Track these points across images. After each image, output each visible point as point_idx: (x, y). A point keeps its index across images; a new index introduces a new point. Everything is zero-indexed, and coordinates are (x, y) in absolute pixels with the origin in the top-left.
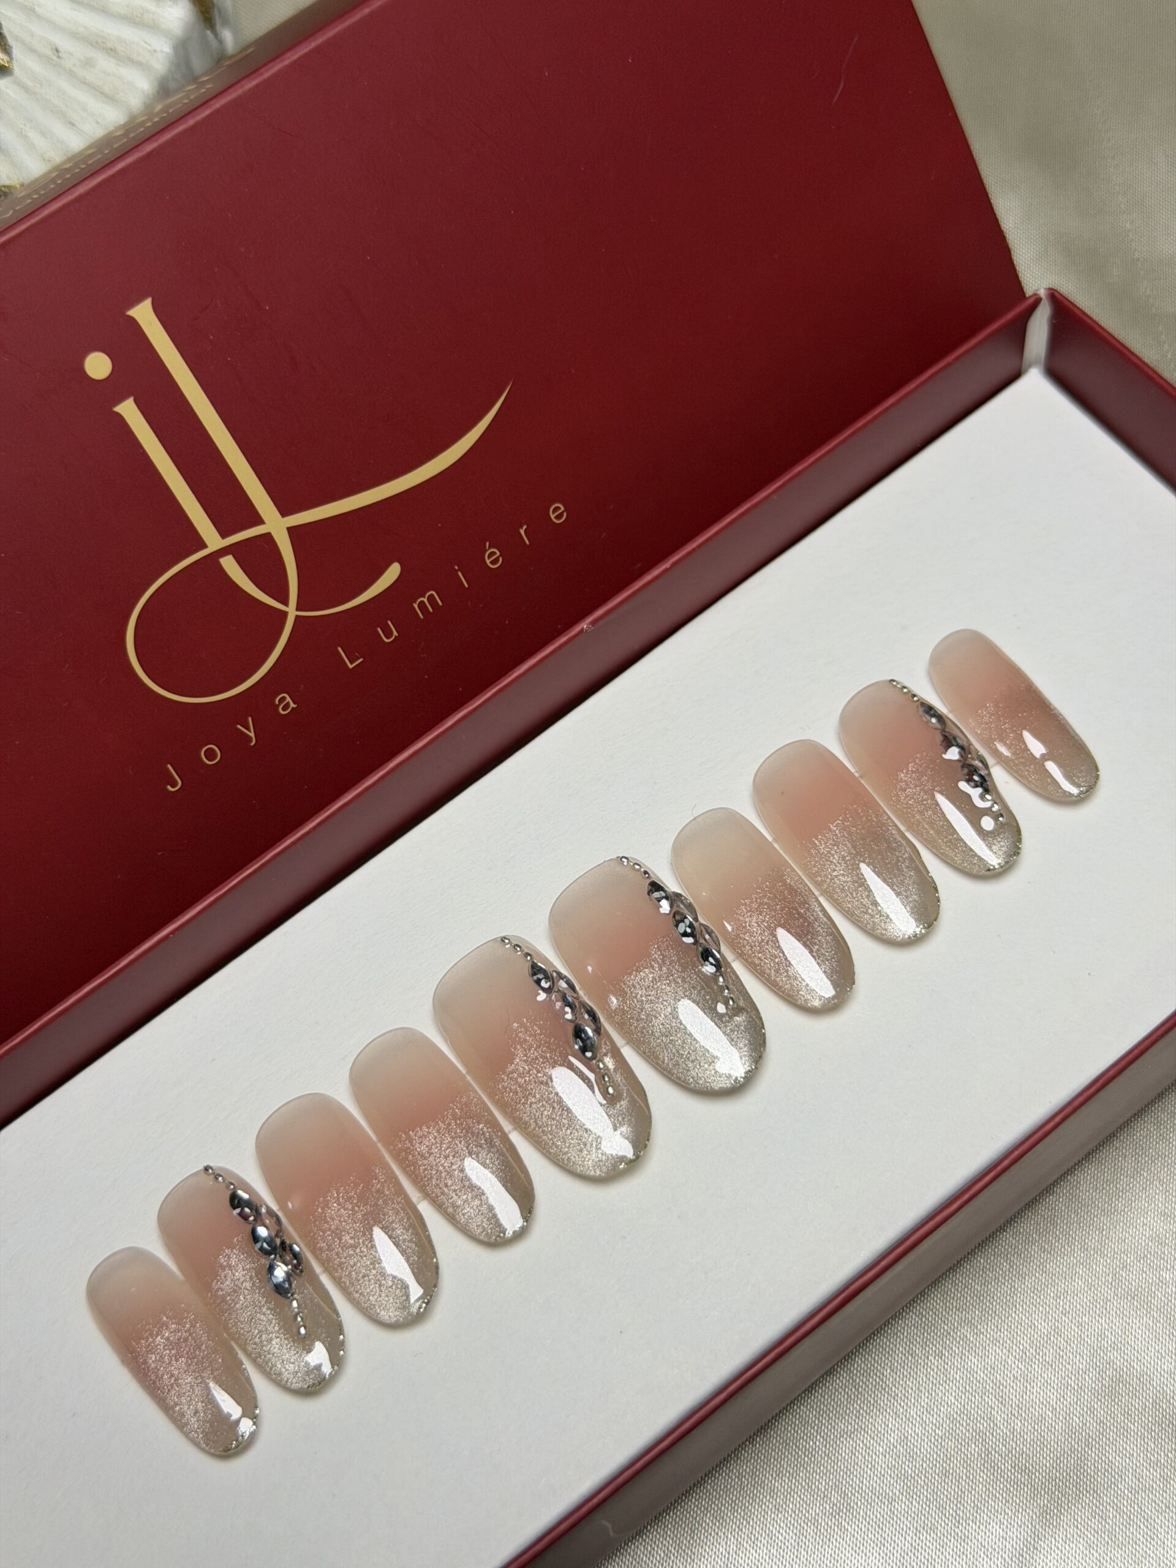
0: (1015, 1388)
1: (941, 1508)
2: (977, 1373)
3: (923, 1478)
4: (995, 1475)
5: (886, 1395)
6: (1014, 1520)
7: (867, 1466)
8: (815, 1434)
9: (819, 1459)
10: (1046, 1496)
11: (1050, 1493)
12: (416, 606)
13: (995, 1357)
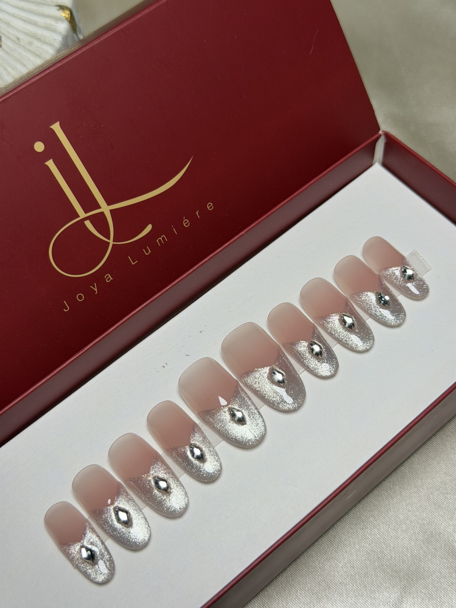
0: (392, 540)
2: (377, 535)
3: (358, 576)
4: (385, 574)
12: (157, 241)
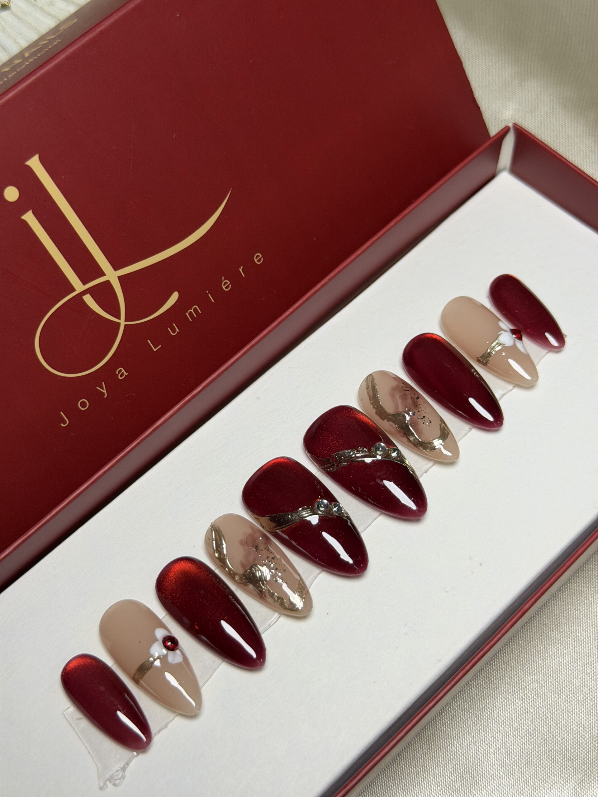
1: (526, 781)
5: (494, 721)
6: (565, 787)
7: (485, 760)
8: (456, 743)
9: (459, 757)
10: (582, 773)
11: (584, 771)
13: (551, 699)
